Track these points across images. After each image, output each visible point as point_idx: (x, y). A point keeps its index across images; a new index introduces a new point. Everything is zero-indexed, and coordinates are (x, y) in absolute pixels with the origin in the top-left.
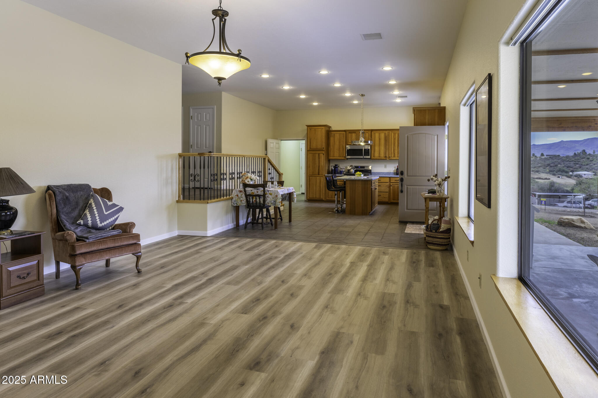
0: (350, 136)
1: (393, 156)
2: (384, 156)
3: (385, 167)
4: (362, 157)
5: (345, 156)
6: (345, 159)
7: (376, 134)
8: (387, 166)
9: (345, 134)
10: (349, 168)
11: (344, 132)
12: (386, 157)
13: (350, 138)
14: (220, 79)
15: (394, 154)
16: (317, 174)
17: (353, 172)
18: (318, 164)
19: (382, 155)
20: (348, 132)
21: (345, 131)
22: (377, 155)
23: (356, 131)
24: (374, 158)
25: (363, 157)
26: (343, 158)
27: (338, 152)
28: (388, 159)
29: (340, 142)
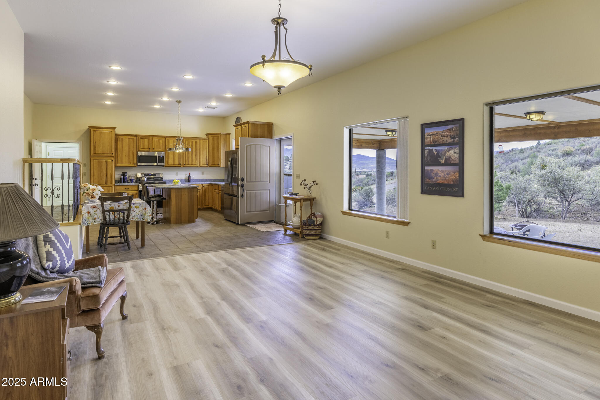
0: (142, 142)
1: (187, 163)
2: (178, 163)
3: (177, 174)
4: (155, 164)
5: (135, 162)
6: (135, 166)
7: (170, 141)
8: (179, 173)
9: (135, 139)
10: (139, 175)
11: (134, 136)
12: (180, 164)
13: (142, 144)
14: (279, 88)
15: (189, 161)
16: (105, 183)
17: (145, 180)
18: (105, 172)
19: (177, 162)
20: (139, 137)
21: (136, 136)
22: (171, 162)
23: (150, 137)
24: (168, 165)
25: (157, 164)
26: (133, 165)
27: (127, 158)
28: (182, 166)
29: (129, 148)
